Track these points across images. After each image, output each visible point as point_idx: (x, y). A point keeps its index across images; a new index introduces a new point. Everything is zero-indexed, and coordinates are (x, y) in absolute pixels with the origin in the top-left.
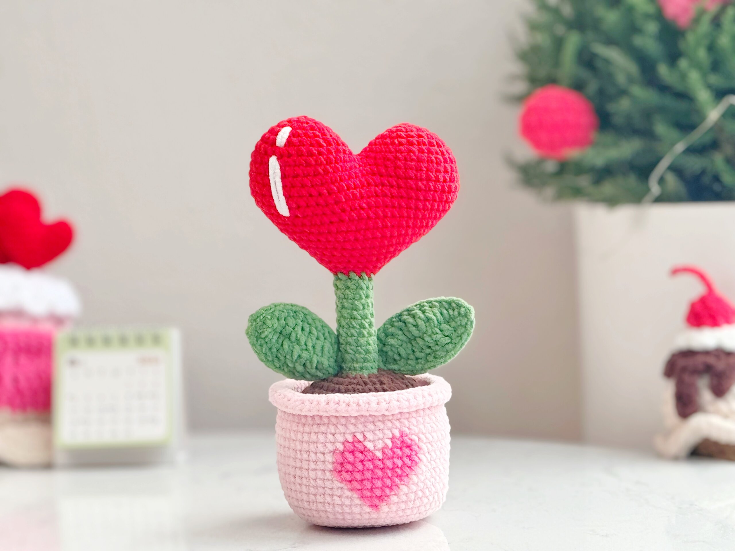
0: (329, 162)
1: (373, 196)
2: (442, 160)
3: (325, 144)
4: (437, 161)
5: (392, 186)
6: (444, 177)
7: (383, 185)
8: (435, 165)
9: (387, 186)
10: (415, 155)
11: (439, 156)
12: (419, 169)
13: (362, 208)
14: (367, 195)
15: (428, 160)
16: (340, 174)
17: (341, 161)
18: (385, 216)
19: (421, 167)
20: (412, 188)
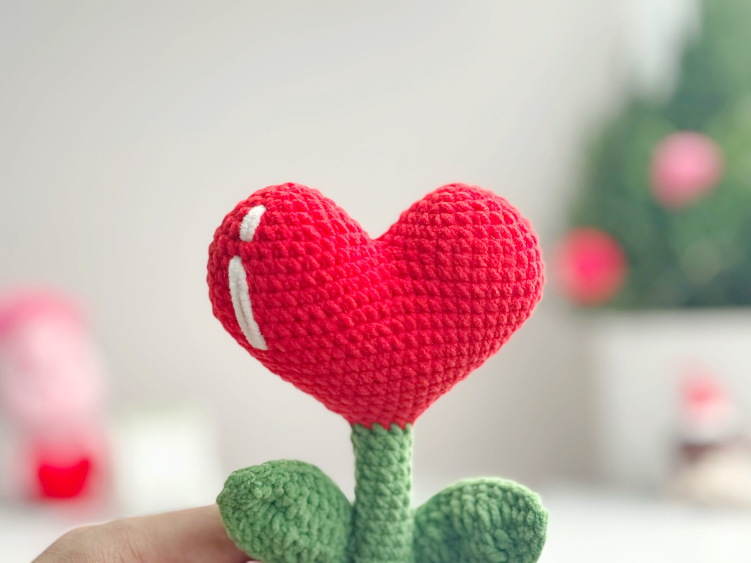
0: (325, 263)
1: (400, 313)
2: (513, 246)
3: (317, 234)
4: (504, 249)
5: (431, 294)
6: (517, 273)
7: (417, 293)
8: (502, 256)
9: (422, 294)
10: (468, 243)
11: (508, 241)
12: (475, 265)
13: (382, 334)
14: (392, 311)
15: (489, 248)
16: (343, 282)
17: (346, 259)
18: (423, 343)
19: (478, 262)
20: (464, 297)
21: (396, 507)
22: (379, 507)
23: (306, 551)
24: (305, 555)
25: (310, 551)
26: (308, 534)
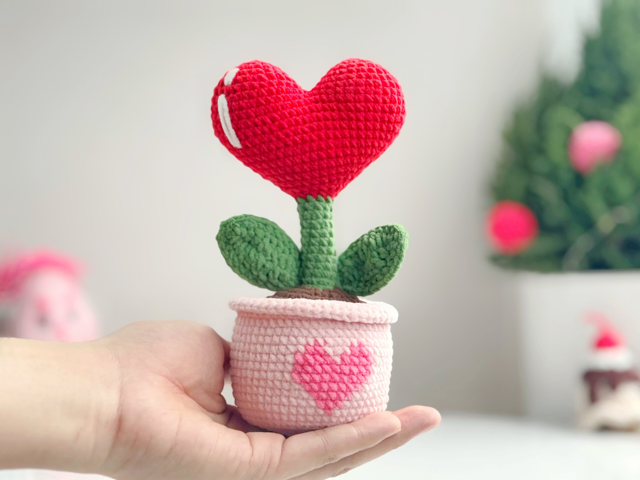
0: (270, 93)
1: (315, 121)
2: (381, 83)
3: (266, 78)
4: (375, 84)
5: (333, 110)
6: (383, 99)
7: (325, 110)
8: (373, 88)
9: (328, 111)
10: (353, 81)
11: (377, 80)
12: (357, 92)
13: (304, 132)
14: (310, 120)
15: (365, 83)
16: (281, 103)
17: (283, 91)
18: (328, 138)
19: (359, 90)
20: (351, 111)
21: (323, 245)
22: (313, 245)
23: (271, 272)
24: (271, 274)
25: (274, 272)
26: (271, 261)
